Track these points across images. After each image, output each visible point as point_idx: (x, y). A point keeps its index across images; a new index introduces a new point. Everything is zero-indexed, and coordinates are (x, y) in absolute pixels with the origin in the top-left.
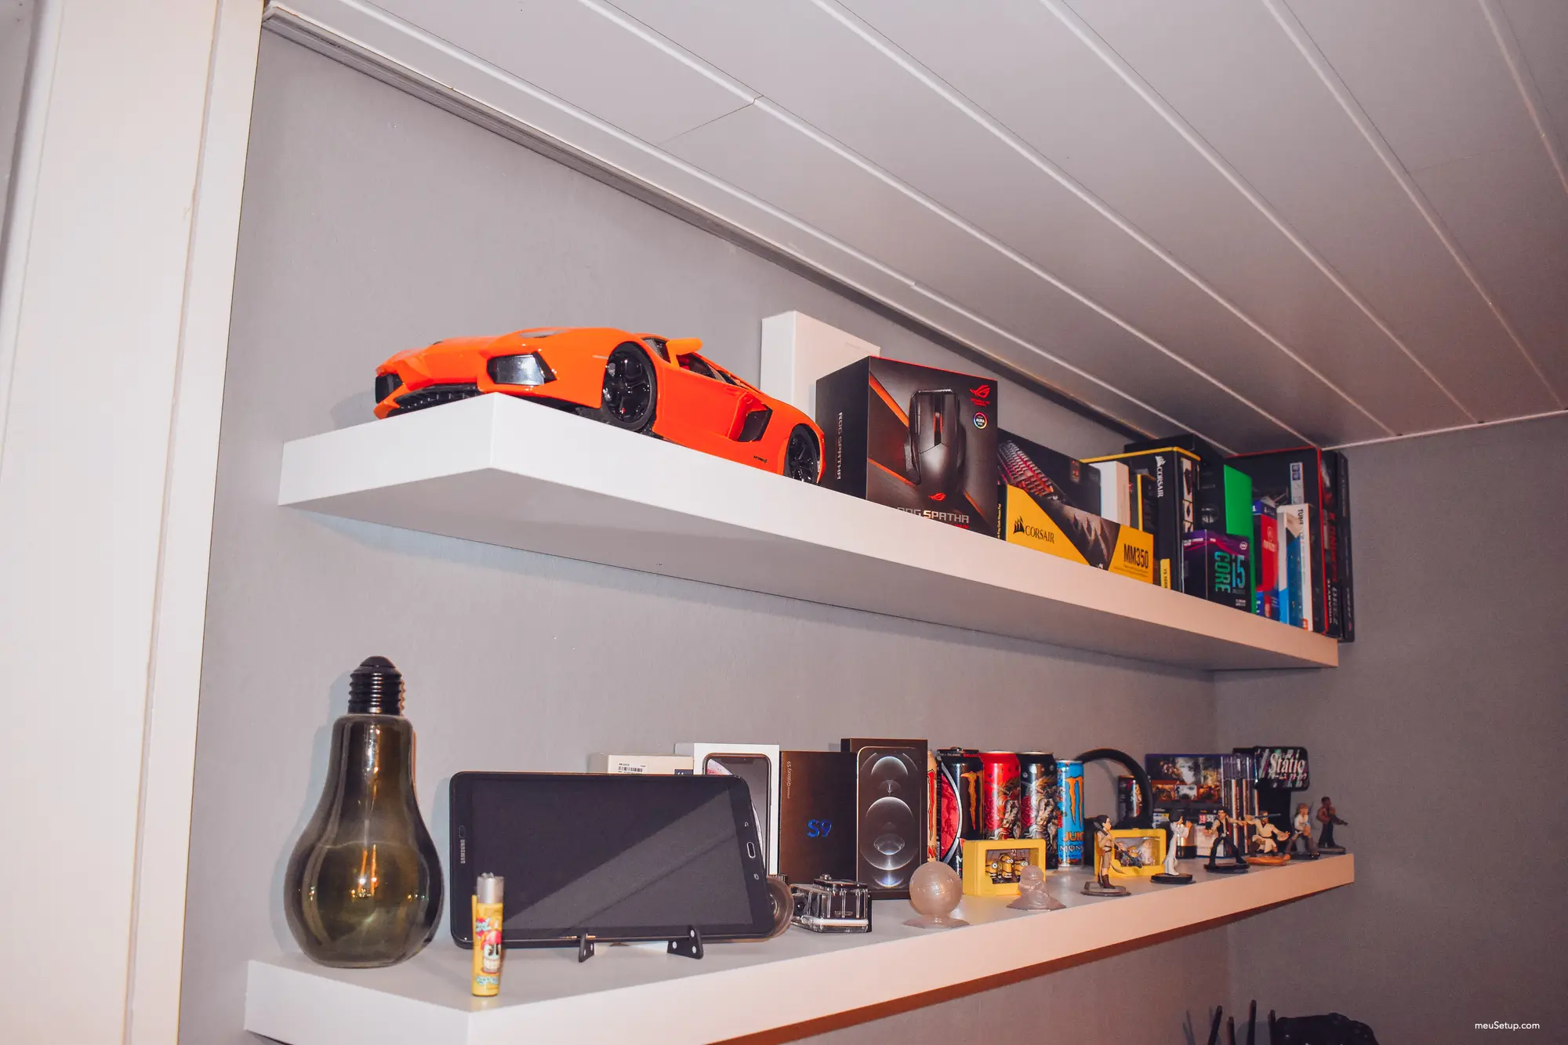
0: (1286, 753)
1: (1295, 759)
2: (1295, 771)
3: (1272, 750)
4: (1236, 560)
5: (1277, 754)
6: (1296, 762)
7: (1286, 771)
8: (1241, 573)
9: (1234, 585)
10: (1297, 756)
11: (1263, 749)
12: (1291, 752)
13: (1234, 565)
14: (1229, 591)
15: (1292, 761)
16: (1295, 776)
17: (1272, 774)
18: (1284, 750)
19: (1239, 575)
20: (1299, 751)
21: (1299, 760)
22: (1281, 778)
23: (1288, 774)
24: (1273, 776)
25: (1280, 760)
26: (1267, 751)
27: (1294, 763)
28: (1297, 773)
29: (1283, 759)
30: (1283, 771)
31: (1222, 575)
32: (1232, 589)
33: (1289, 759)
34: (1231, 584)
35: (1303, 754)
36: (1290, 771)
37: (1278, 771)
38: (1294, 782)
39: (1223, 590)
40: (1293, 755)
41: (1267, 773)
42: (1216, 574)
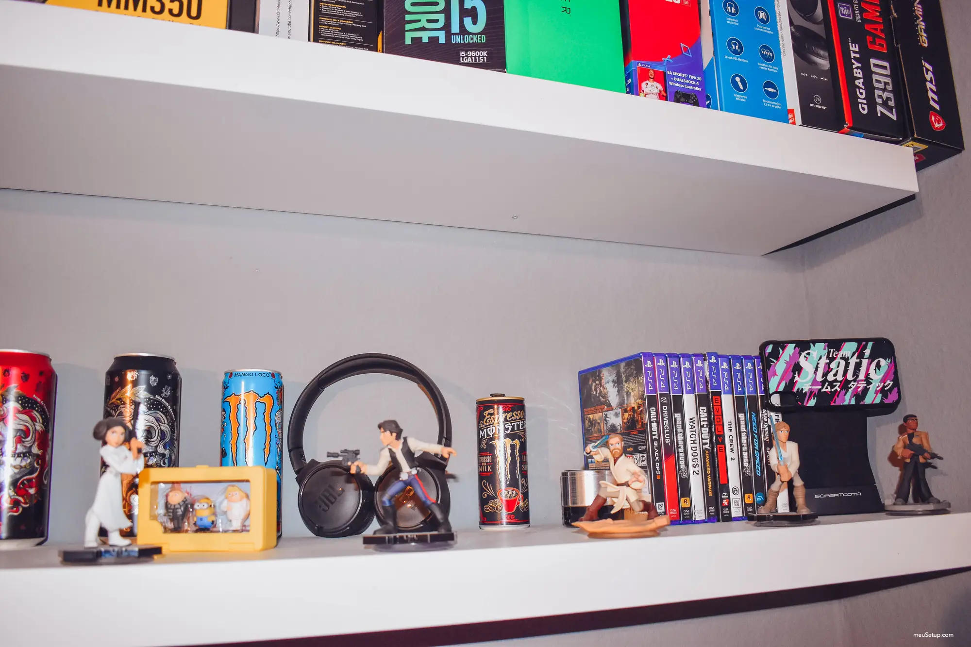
0: (839, 349)
1: (861, 356)
2: (862, 376)
3: (803, 346)
5: (818, 351)
6: (865, 362)
7: (840, 377)
8: (474, 9)
9: (455, 28)
10: (867, 352)
11: (780, 345)
12: (849, 349)
14: (442, 41)
15: (853, 361)
16: (862, 386)
17: (804, 383)
18: (835, 344)
19: (472, 13)
20: (870, 344)
21: (872, 358)
22: (827, 389)
23: (845, 384)
24: (806, 388)
25: (824, 361)
26: (790, 349)
27: (858, 366)
28: (868, 380)
29: (832, 359)
30: (830, 377)
31: (424, 18)
32: (449, 34)
33: (846, 359)
34: (447, 27)
35: (883, 349)
36: (850, 377)
37: (819, 378)
38: (860, 396)
39: (425, 40)
40: (857, 350)
41: (792, 383)
42: (408, 17)
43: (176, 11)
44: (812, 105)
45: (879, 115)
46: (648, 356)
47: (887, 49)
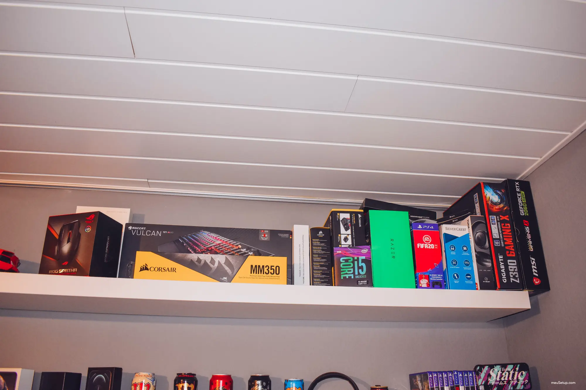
0: (506, 368)
1: (515, 370)
2: (515, 378)
3: (491, 367)
4: (358, 260)
5: (497, 369)
6: (516, 373)
7: (506, 379)
8: (362, 266)
9: (356, 273)
10: (517, 369)
11: (482, 367)
12: (510, 368)
13: (356, 262)
14: (353, 277)
15: (512, 372)
16: (515, 382)
17: (492, 381)
18: (504, 366)
19: (362, 268)
20: (518, 365)
21: (519, 371)
22: (501, 384)
23: (508, 381)
24: (493, 383)
25: (500, 373)
26: (486, 368)
27: (514, 374)
28: (518, 380)
29: (503, 372)
30: (503, 379)
31: (347, 270)
32: (354, 275)
33: (509, 372)
34: (354, 273)
35: (524, 367)
36: (510, 379)
37: (498, 379)
38: (515, 386)
39: (347, 277)
40: (513, 368)
41: (487, 381)
42: (342, 270)
43: (272, 273)
44: (484, 282)
45: (512, 282)
46: (431, 373)
47: (515, 255)
